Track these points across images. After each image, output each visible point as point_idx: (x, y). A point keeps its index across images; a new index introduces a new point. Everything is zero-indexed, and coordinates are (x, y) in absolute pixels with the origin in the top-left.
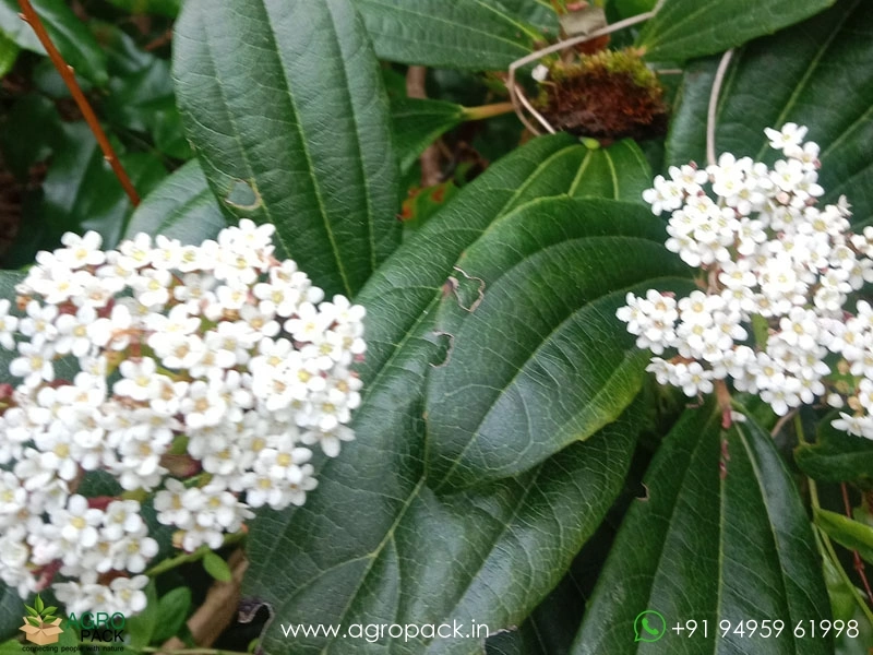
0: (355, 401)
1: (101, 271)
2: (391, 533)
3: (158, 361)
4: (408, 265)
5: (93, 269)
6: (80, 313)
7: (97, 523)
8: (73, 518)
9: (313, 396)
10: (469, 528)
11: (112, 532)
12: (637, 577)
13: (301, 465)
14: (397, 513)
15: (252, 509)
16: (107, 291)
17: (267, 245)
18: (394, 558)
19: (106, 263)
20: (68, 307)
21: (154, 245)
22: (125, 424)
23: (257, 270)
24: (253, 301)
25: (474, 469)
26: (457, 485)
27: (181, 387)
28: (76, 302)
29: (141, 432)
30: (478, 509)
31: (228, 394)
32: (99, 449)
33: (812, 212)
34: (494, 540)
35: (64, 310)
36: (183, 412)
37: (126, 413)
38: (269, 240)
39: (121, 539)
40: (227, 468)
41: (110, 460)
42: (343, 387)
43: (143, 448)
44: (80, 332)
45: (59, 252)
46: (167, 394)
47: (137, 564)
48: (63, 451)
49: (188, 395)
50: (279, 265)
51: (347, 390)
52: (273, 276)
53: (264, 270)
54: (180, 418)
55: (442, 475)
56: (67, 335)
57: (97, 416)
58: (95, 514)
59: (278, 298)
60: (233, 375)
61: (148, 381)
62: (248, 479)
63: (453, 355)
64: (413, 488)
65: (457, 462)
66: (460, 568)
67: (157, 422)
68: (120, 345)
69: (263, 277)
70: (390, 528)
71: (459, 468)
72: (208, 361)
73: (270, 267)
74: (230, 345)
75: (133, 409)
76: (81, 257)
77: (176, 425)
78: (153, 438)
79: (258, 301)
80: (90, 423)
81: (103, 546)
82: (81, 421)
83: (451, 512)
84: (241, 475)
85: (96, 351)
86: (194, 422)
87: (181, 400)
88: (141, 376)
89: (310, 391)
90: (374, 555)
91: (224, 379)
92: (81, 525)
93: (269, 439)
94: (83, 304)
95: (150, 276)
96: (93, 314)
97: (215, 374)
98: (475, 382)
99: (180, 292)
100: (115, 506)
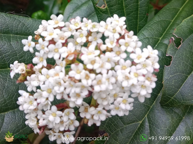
0: (154, 85)
1: (63, 29)
2: (146, 116)
3: (85, 65)
4: (150, 30)
5: (61, 28)
6: (56, 44)
7: (60, 116)
8: (52, 113)
9: (139, 83)
10: (172, 118)
11: (65, 119)
13: (130, 103)
14: (148, 110)
15: (111, 115)
16: (66, 37)
17: (124, 25)
18: (147, 124)
19: (65, 26)
20: (52, 42)
21: (82, 21)
22: (72, 86)
23: (120, 34)
24: (118, 45)
25: (178, 101)
26: (171, 105)
27: (93, 76)
28: (55, 40)
29: (78, 90)
30: (175, 112)
31: (108, 79)
32: (62, 93)
34: (180, 122)
35: (51, 42)
36: (93, 85)
37: (72, 83)
38: (124, 23)
39: (68, 121)
40: (105, 103)
41: (66, 97)
42: (149, 80)
43: (78, 95)
44: (56, 50)
45: (49, 21)
46: (87, 78)
47: (72, 128)
48: (50, 91)
49: (95, 79)
50: (128, 33)
51: (151, 81)
52: (126, 37)
53: (122, 34)
54: (92, 86)
55: (166, 101)
56: (52, 51)
57: (62, 82)
58: (60, 113)
59: (127, 45)
60: (110, 72)
61: (80, 72)
62: (112, 107)
63: (173, 63)
64: (153, 102)
65: (172, 98)
66: (169, 131)
67: (83, 87)
68: (71, 58)
69: (122, 37)
70: (146, 115)
71: (173, 100)
72: (102, 67)
73: (125, 33)
74: (109, 61)
75: (75, 82)
76: (57, 23)
77: (90, 89)
78: (81, 92)
79: (120, 46)
80: (59, 84)
81: (62, 122)
82: (56, 83)
83: (166, 112)
84: (110, 105)
85: (61, 59)
86: (97, 89)
87: (92, 81)
88: (78, 70)
89: (138, 81)
90: (141, 122)
91: (108, 73)
92: (55, 116)
93: (119, 94)
94: (58, 41)
95: (80, 32)
96: (61, 45)
97: (104, 72)
98: (180, 73)
99: (90, 38)
100: (66, 111)
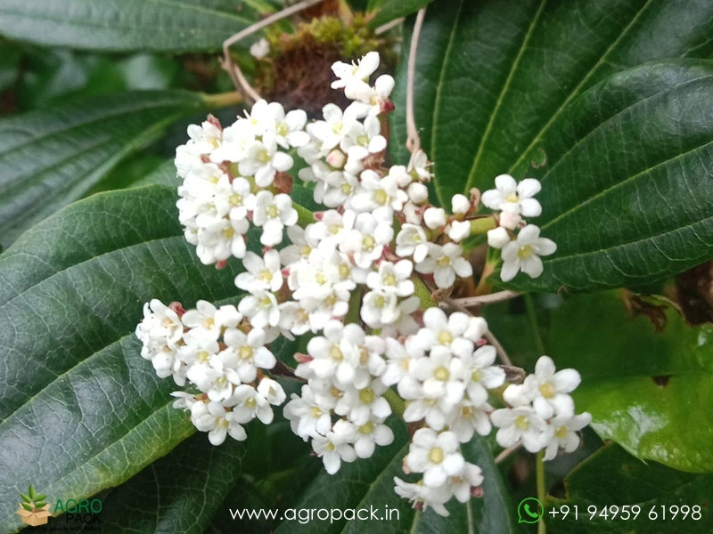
12: (353, 482)
33: (369, 176)
